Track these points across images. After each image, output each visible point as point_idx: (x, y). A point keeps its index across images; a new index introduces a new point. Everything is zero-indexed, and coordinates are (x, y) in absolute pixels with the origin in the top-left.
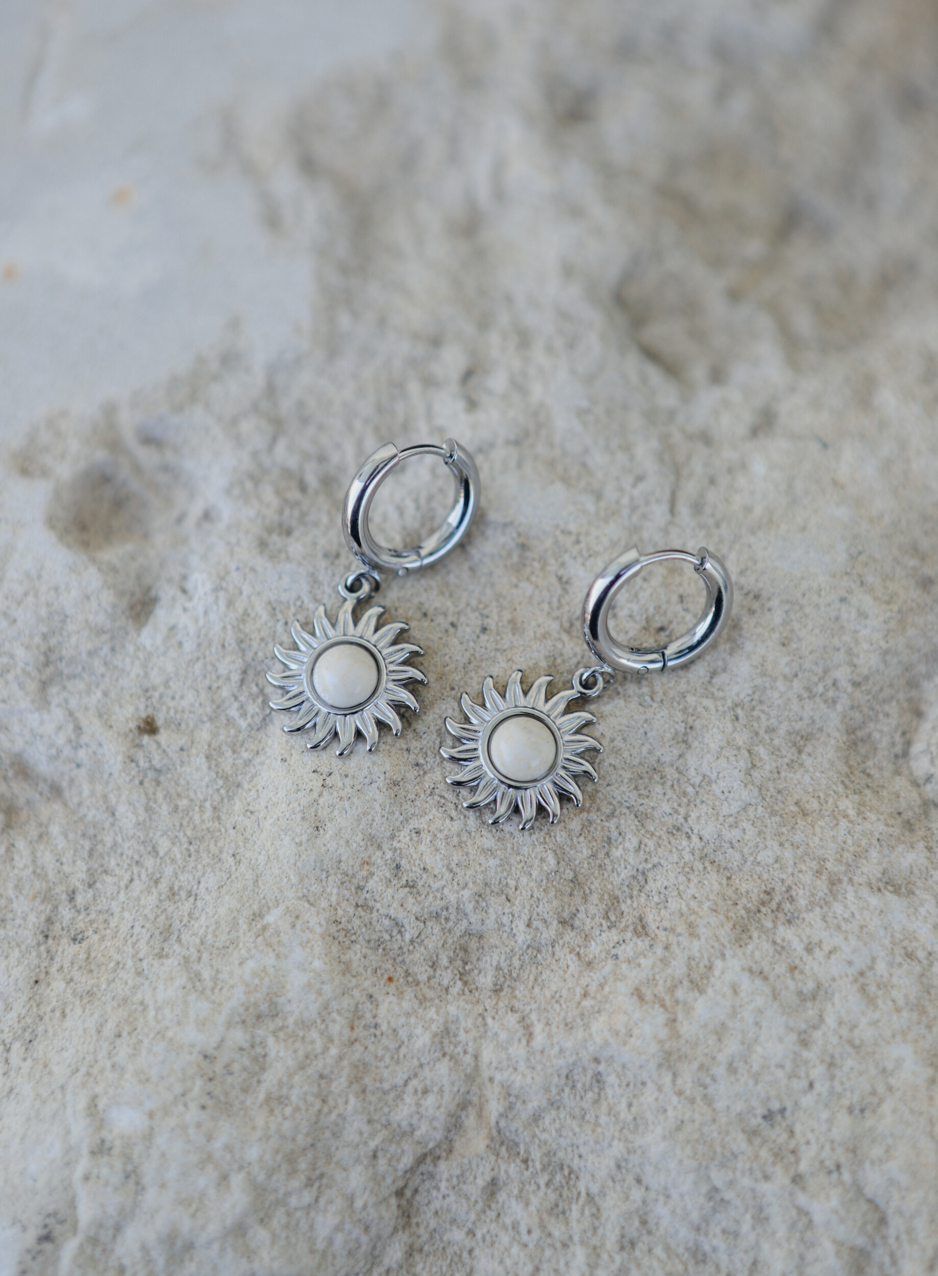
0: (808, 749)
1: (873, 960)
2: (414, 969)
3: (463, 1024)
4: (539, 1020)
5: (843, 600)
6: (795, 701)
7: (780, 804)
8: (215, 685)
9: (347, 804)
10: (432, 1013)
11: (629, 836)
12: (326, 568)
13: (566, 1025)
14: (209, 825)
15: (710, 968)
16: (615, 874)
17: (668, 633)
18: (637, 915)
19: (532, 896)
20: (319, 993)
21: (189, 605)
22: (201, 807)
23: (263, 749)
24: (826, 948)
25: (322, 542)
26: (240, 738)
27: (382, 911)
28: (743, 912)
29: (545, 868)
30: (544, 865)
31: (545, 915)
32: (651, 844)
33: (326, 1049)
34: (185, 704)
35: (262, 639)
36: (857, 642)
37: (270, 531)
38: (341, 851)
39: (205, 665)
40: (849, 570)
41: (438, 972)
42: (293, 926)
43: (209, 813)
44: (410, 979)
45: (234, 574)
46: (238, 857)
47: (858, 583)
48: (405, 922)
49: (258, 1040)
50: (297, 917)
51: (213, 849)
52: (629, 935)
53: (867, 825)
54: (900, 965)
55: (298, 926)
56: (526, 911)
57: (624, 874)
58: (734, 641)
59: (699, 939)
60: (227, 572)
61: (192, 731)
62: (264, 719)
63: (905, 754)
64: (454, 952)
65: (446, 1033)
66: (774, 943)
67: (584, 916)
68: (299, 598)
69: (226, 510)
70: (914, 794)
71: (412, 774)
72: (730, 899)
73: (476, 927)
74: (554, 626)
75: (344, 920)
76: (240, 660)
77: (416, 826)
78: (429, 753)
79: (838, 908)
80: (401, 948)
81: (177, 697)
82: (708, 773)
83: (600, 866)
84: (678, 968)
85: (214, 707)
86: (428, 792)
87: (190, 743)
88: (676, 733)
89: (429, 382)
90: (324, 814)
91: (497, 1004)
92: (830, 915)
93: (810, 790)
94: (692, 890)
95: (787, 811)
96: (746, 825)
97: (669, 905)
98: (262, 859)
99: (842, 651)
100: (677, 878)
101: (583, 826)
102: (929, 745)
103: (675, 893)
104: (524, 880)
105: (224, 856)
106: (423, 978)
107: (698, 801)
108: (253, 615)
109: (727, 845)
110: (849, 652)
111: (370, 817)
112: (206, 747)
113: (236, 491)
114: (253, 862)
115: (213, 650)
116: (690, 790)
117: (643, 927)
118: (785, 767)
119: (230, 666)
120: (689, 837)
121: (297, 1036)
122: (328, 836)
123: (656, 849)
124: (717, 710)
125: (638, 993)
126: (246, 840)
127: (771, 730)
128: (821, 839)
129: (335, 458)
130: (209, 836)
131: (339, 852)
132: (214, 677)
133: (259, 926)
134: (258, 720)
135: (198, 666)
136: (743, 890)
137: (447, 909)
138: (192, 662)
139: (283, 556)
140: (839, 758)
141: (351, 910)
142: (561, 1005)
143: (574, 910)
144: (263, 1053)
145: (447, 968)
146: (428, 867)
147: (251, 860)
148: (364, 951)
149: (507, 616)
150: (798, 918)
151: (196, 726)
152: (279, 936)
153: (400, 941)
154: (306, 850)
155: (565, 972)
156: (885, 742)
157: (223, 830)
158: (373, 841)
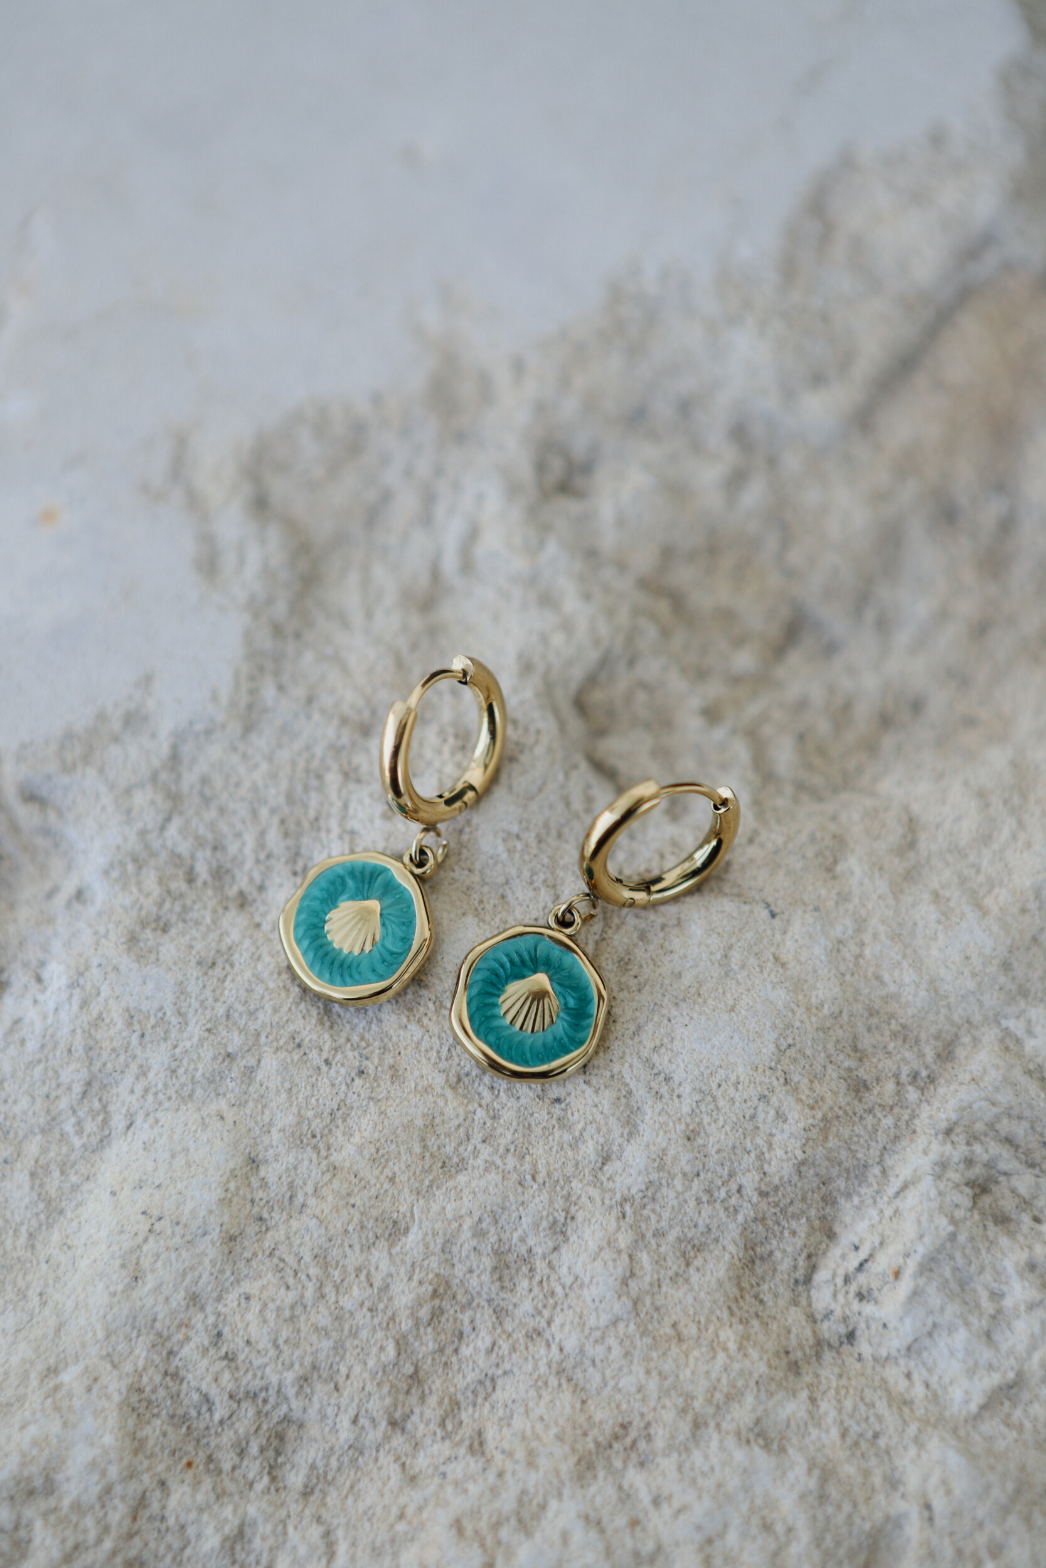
0: (698, 1262)
1: (726, 1526)
2: (219, 1455)
3: (261, 1529)
4: (345, 1539)
5: (762, 1098)
6: (692, 1203)
7: (655, 1323)
8: (54, 1094)
9: (173, 1255)
10: (228, 1512)
11: (483, 1333)
12: (197, 979)
13: (374, 1550)
14: (21, 1253)
15: (543, 1507)
16: (461, 1375)
17: (563, 1105)
18: (477, 1429)
19: (363, 1389)
20: (104, 1473)
21: (40, 998)
22: (15, 1231)
23: (95, 1175)
24: (676, 1504)
25: (199, 946)
26: (72, 1158)
27: (193, 1384)
28: (591, 1446)
29: (383, 1358)
30: (382, 1354)
31: (375, 1413)
32: (505, 1347)
33: (99, 1541)
34: (17, 1109)
35: (113, 1050)
36: (770, 1146)
37: (143, 924)
38: (158, 1308)
39: (46, 1069)
40: (773, 1064)
41: (245, 1462)
42: (89, 1390)
43: (23, 1239)
44: (212, 1466)
45: (95, 970)
46: (44, 1298)
47: (782, 1080)
48: (217, 1400)
49: (24, 1521)
50: (96, 1380)
51: (21, 1283)
52: (462, 1451)
53: (747, 1363)
54: (754, 1538)
55: (95, 1392)
56: (354, 1405)
57: (471, 1377)
58: (635, 1126)
59: (537, 1471)
60: (87, 969)
61: (21, 1142)
62: (102, 1141)
63: (808, 1280)
64: (268, 1440)
65: (240, 1536)
66: (620, 1488)
67: (418, 1421)
68: (161, 1008)
69: (101, 892)
70: (808, 1332)
71: (252, 1229)
72: (581, 1427)
73: (297, 1414)
74: (439, 1080)
75: (148, 1389)
76: (85, 1070)
77: (247, 1291)
78: (276, 1208)
79: (697, 1457)
80: (207, 1428)
81: (10, 1101)
82: (582, 1275)
83: (446, 1363)
84: (507, 1501)
85: (49, 1118)
86: (267, 1253)
87: (15, 1156)
88: (555, 1222)
89: (350, 775)
90: (145, 1263)
91: (303, 1510)
92: (688, 1465)
93: (691, 1312)
94: (540, 1410)
95: (662, 1332)
96: (611, 1341)
97: (514, 1422)
98: (70, 1304)
99: (753, 1155)
100: (527, 1392)
101: (433, 1315)
102: (834, 1276)
103: (522, 1410)
104: (357, 1369)
105: (30, 1293)
106: (227, 1466)
107: (566, 1305)
108: (107, 1021)
109: (587, 1363)
110: (760, 1157)
111: (197, 1274)
112: (32, 1163)
113: (115, 874)
114: (60, 1306)
115: (58, 1054)
116: (559, 1290)
117: (481, 1444)
118: (668, 1280)
119: (73, 1074)
120: (549, 1346)
121: (70, 1522)
122: (146, 1289)
123: (510, 1354)
124: (603, 1203)
125: (458, 1526)
126: (57, 1279)
127: (659, 1234)
128: (693, 1373)
129: (233, 848)
130: (19, 1266)
131: (155, 1309)
132: (54, 1085)
133: (51, 1385)
134: (94, 1140)
135: (38, 1070)
136: (597, 1420)
137: (267, 1390)
138: (31, 1065)
139: (153, 957)
140: (729, 1278)
141: (158, 1378)
142: (372, 1525)
143: (408, 1411)
144: (27, 1539)
145: (255, 1458)
146: (253, 1340)
147: (58, 1303)
148: (165, 1427)
149: (389, 1060)
150: (652, 1461)
151: (26, 1137)
152: (71, 1400)
153: (208, 1420)
154: (119, 1302)
155: (384, 1484)
156: (785, 1266)
157: (35, 1262)
158: (194, 1300)
